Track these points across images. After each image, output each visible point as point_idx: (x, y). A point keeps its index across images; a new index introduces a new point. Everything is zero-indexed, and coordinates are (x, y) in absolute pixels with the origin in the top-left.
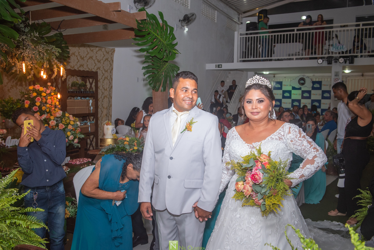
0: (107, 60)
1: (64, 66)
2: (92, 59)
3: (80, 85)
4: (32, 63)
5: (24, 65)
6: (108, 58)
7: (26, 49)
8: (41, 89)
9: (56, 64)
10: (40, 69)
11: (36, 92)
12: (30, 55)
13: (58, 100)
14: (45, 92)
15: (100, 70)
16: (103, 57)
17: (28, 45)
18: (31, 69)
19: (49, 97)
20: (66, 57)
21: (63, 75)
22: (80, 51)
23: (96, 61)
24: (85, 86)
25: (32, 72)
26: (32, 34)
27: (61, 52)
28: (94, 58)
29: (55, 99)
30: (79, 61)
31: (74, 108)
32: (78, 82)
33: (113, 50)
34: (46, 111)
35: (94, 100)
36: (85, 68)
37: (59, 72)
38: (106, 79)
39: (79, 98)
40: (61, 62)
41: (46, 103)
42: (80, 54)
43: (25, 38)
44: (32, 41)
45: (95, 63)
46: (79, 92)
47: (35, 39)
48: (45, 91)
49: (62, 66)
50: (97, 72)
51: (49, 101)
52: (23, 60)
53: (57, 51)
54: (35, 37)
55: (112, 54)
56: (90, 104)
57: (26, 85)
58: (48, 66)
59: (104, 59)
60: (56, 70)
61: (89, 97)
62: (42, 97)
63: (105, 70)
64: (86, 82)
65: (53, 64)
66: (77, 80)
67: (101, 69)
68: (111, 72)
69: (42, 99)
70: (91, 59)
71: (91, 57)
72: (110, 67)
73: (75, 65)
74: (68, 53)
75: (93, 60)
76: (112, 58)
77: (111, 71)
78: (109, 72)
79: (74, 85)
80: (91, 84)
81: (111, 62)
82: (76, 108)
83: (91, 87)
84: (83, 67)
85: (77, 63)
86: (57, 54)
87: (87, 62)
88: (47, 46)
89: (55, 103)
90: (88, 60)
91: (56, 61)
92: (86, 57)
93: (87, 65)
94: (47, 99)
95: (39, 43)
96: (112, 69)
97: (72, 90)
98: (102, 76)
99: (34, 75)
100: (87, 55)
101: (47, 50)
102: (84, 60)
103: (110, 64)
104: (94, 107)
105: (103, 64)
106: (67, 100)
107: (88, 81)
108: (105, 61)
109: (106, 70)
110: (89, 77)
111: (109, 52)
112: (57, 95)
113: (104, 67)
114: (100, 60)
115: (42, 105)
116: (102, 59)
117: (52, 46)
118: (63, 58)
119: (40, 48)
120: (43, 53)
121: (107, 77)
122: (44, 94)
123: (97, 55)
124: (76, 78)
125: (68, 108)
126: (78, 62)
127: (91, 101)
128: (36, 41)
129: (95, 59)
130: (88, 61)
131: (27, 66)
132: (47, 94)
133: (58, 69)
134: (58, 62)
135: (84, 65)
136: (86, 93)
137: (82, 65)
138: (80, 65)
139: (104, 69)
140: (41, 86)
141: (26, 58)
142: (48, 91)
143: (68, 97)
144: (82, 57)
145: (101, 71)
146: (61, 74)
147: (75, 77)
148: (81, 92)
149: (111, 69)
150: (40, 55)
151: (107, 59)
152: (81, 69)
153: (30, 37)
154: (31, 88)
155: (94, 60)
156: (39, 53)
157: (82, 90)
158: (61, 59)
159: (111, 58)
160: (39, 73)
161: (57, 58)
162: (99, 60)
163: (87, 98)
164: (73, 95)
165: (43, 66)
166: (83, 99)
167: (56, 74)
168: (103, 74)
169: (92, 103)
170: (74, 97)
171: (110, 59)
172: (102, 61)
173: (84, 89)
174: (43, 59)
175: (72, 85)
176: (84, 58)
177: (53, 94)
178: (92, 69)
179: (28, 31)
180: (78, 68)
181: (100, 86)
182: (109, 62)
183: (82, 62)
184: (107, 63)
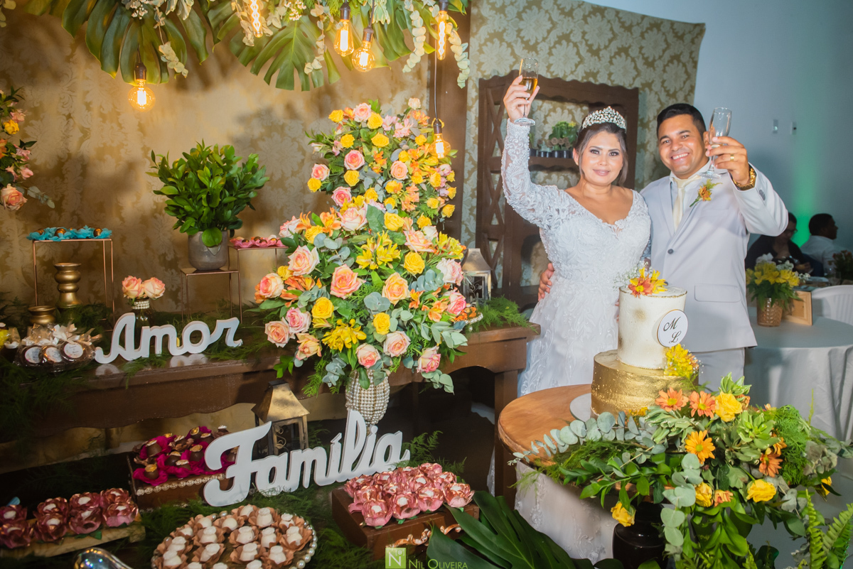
0: (675, 62)
2: (627, 55)
6: (681, 53)
8: (377, 121)
11: (354, 132)
14: (390, 134)
15: (651, 90)
16: (664, 51)
23: (640, 63)
28: (634, 52)
32: (573, 124)
33: (698, 30)
42: (587, 36)
45: (636, 68)
48: (388, 128)
50: (637, 92)
51: (400, 167)
55: (693, 42)
59: (667, 56)
60: (419, 34)
63: (667, 92)
67: (656, 87)
68: (689, 97)
70: (623, 54)
71: (624, 50)
72: (684, 83)
75: (629, 59)
76: (693, 55)
77: (689, 94)
79: (559, 132)
81: (690, 66)
85: (577, 66)
87: (611, 63)
89: (426, 178)
90: (614, 57)
92: (606, 47)
93: (610, 72)
96: (693, 87)
97: (548, 150)
100: (609, 40)
102: (599, 58)
103: (686, 72)
105: (664, 71)
108: (671, 61)
109: (671, 92)
111: (684, 34)
112: (433, 142)
113: (663, 82)
114: (654, 60)
115: (368, 183)
116: (660, 57)
122: (380, 140)
123: (643, 42)
124: (570, 112)
126: (580, 63)
129: (638, 57)
130: (614, 60)
133: (429, 31)
135: (598, 72)
138: (585, 72)
139: (665, 88)
142: (402, 130)
144: (595, 48)
145: (656, 93)
149: (687, 87)
151: (676, 58)
154: (339, 115)
155: (633, 60)
159: (691, 53)
162: (650, 60)
164: (546, 161)
167: (420, 50)
168: (661, 103)
171: (685, 58)
172: (659, 64)
175: (553, 135)
176: (601, 52)
177: (421, 141)
181: (648, 142)
182: (684, 65)
183: (591, 63)
184: (674, 68)
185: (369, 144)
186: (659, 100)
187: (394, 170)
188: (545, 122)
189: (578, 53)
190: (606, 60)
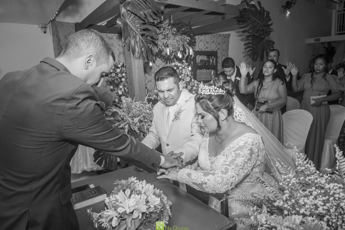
1: (192, 48)
2: (214, 43)
3: (206, 61)
4: (173, 48)
5: (168, 50)
7: (169, 39)
8: (179, 64)
9: (187, 47)
10: (177, 52)
11: (176, 67)
12: (172, 43)
13: (189, 71)
14: (181, 67)
15: (219, 50)
16: (222, 41)
17: (170, 37)
18: (173, 52)
19: (184, 70)
20: (193, 42)
21: (192, 55)
22: (206, 38)
24: (209, 61)
25: (173, 54)
26: (172, 30)
27: (190, 39)
28: (215, 42)
29: (188, 70)
30: (205, 45)
31: (201, 77)
32: (204, 59)
33: (229, 35)
34: (182, 79)
35: (215, 71)
36: (209, 50)
37: (189, 52)
38: (224, 56)
39: (205, 70)
40: (190, 46)
41: (182, 73)
42: (206, 40)
43: (169, 33)
44: (173, 34)
45: (216, 45)
46: (204, 66)
47: (174, 32)
49: (191, 48)
50: (217, 52)
51: (184, 72)
52: (168, 46)
53: (188, 39)
54: (174, 31)
55: (228, 38)
56: (212, 74)
57: (170, 63)
58: (183, 50)
59: (222, 42)
60: (187, 51)
61: (212, 69)
62: (179, 70)
63: (223, 50)
64: (209, 59)
65: (186, 47)
66: (204, 58)
67: (221, 49)
69: (179, 71)
71: (213, 42)
73: (202, 48)
74: (195, 39)
77: (228, 50)
78: (226, 51)
79: (201, 61)
80: (213, 60)
81: (227, 43)
82: (202, 76)
83: (213, 62)
84: (208, 49)
85: (204, 46)
86: (188, 41)
87: (211, 45)
88: (181, 36)
89: (187, 73)
91: (187, 46)
92: (210, 41)
93: (211, 47)
94: (182, 71)
95: (177, 35)
96: (228, 48)
97: (200, 65)
98: (221, 54)
99: (175, 56)
100: (210, 40)
101: (182, 39)
103: (227, 45)
104: (215, 75)
105: (222, 45)
106: (197, 72)
107: (211, 58)
108: (223, 43)
109: (224, 50)
110: (212, 55)
111: (226, 36)
112: (188, 68)
113: (222, 47)
114: (220, 43)
115: (180, 75)
116: (221, 42)
117: (185, 36)
118: (192, 44)
119: (177, 38)
120: (179, 41)
121: (224, 55)
122: (180, 68)
123: (217, 40)
125: (197, 77)
127: (213, 72)
128: (175, 34)
130: (211, 44)
131: (170, 51)
132: (182, 68)
133: (189, 51)
134: (189, 46)
136: (209, 66)
137: (207, 48)
140: (179, 63)
141: (169, 45)
142: (183, 66)
143: (197, 70)
144: (207, 42)
146: (191, 54)
147: (202, 56)
148: (206, 66)
150: (177, 43)
151: (224, 42)
152: (206, 50)
153: (171, 32)
154: (173, 64)
155: (215, 44)
156: (177, 41)
157: (207, 64)
158: (190, 44)
159: (228, 40)
160: (177, 54)
161: (188, 43)
163: (210, 70)
164: (200, 68)
165: (179, 49)
166: (207, 70)
167: (187, 54)
168: (222, 52)
169: (213, 73)
170: (201, 69)
171: (226, 42)
173: (208, 64)
174: (179, 45)
175: (200, 62)
176: (209, 43)
177: (186, 67)
178: (214, 50)
179: (170, 28)
180: (204, 50)
182: (226, 43)
183: (207, 45)
184: (224, 44)
185: (179, 69)
186: (221, 52)
187: (183, 72)
188: (198, 59)
189: (204, 43)
190: (210, 44)
